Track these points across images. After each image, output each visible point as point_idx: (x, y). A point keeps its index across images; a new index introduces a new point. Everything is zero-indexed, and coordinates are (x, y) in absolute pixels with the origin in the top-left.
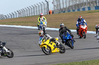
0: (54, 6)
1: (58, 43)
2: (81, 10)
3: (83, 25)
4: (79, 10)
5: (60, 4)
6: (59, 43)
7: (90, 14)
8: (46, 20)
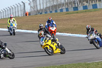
0: (31, 7)
1: (58, 44)
2: (59, 11)
3: (52, 26)
4: (56, 11)
5: (37, 5)
6: (60, 44)
7: (68, 15)
8: (16, 22)
